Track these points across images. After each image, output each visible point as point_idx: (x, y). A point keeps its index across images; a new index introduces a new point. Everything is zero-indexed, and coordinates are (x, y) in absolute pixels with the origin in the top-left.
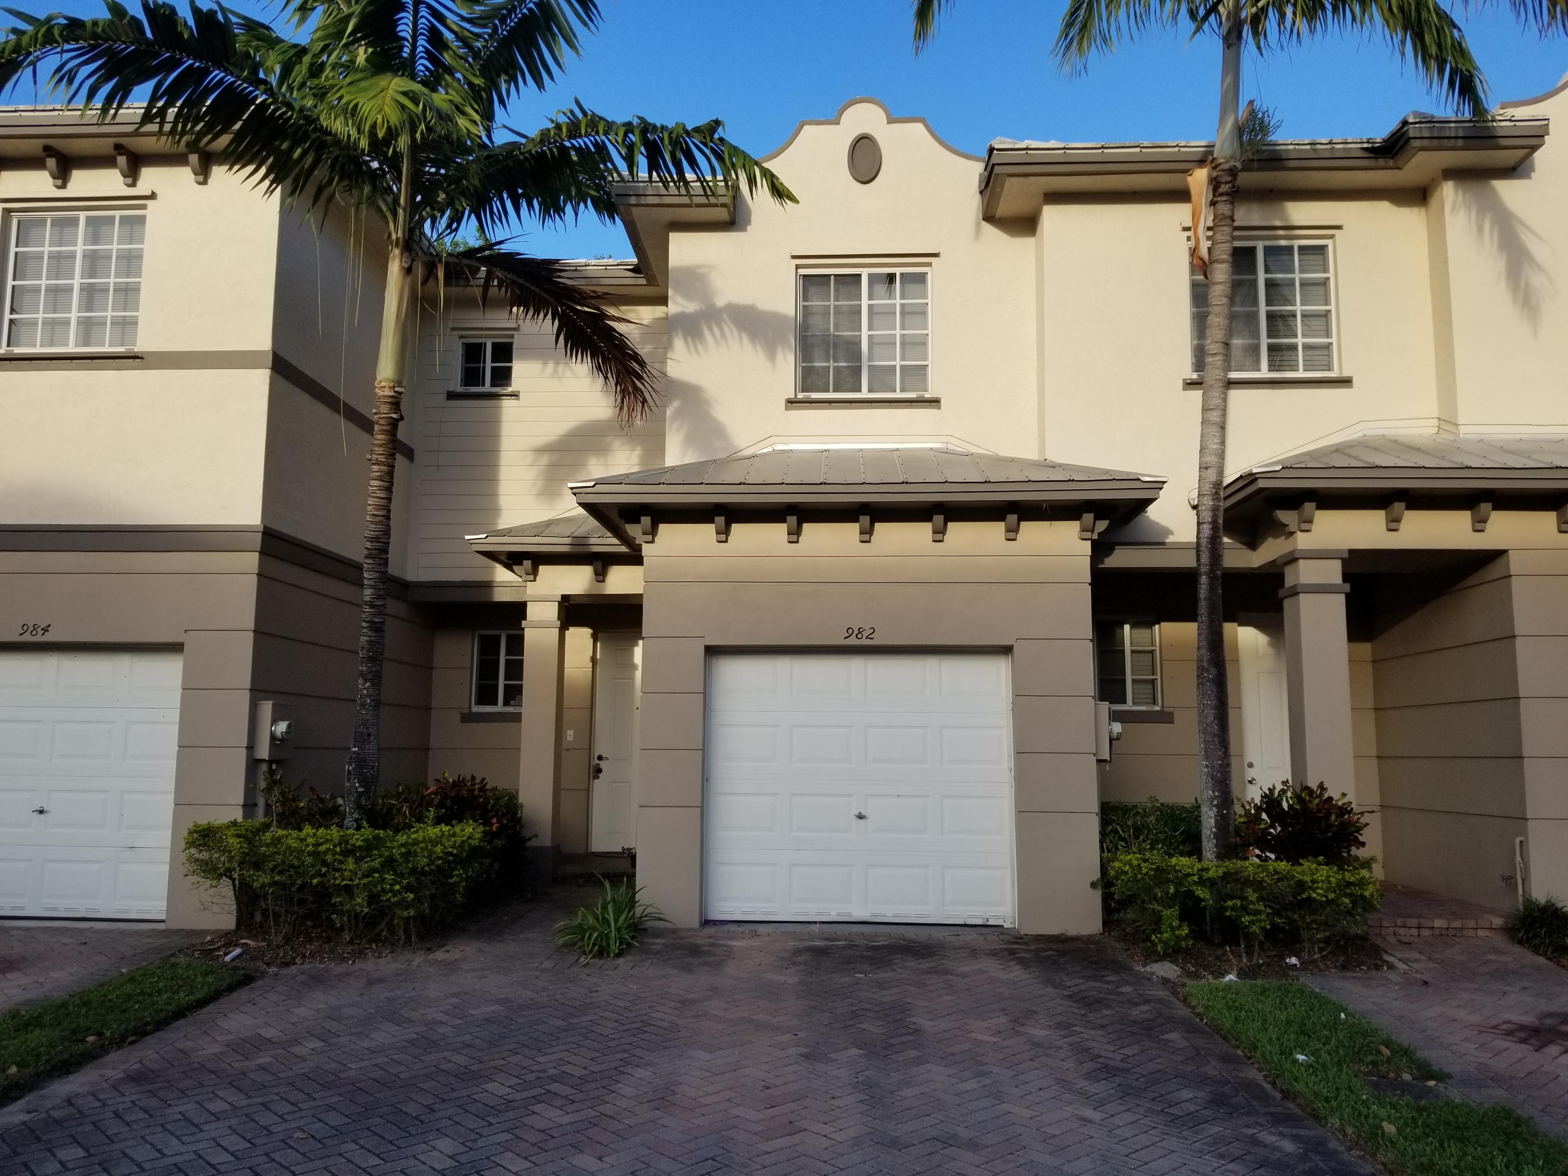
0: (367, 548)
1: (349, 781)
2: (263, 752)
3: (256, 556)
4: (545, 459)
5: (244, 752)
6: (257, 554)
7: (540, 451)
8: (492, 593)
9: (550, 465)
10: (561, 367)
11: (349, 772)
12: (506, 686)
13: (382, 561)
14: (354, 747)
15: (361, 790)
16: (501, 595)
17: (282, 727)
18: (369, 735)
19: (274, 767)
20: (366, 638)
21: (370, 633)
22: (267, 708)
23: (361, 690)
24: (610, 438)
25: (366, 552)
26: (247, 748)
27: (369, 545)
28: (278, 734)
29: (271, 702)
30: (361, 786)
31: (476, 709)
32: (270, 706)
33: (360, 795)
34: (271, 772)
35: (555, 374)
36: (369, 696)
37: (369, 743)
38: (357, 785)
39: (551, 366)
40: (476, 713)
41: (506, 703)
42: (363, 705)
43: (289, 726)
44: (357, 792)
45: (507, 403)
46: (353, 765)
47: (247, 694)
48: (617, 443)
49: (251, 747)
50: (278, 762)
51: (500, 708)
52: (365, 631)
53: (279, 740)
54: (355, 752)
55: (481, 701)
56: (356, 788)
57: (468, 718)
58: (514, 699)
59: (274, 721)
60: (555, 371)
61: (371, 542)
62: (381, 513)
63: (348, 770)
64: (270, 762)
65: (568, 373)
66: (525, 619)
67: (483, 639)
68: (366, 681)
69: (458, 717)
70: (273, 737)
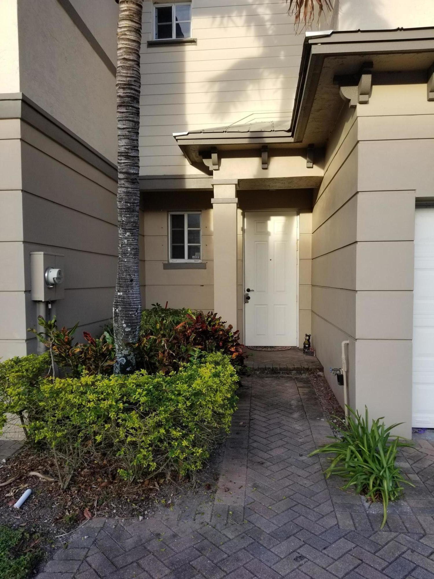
0: (119, 96)
1: (116, 321)
2: (40, 295)
3: (17, 123)
4: (216, 87)
5: (23, 296)
6: (19, 121)
7: (213, 81)
8: (184, 183)
9: (221, 92)
10: (225, 20)
11: (116, 314)
12: (189, 247)
13: (134, 110)
14: (119, 291)
15: (128, 330)
16: (190, 185)
17: (53, 274)
18: (132, 281)
19: (50, 306)
20: (124, 190)
21: (127, 185)
22: (39, 258)
23: (121, 239)
24: (261, 70)
25: (118, 100)
26: (25, 291)
27: (121, 92)
28: (51, 280)
29: (42, 253)
30: (127, 326)
31: (172, 261)
32: (42, 256)
33: (128, 334)
34: (48, 312)
35: (221, 26)
36: (129, 245)
37: (132, 288)
38: (124, 325)
39: (218, 20)
40: (172, 263)
41: (190, 257)
42: (124, 253)
43: (59, 273)
44: (125, 331)
45: (188, 48)
46: (120, 308)
47: (21, 246)
48: (266, 73)
49: (28, 291)
50: (53, 302)
51: (186, 260)
52: (123, 182)
53: (52, 284)
54: (120, 296)
55: (174, 256)
56: (124, 329)
57: (167, 266)
58: (194, 255)
59: (47, 269)
60: (222, 23)
61: (123, 88)
62: (131, 57)
63: (115, 313)
64: (47, 303)
65: (231, 24)
66: (213, 197)
67: (173, 217)
68: (125, 230)
69: (162, 266)
70: (47, 282)
